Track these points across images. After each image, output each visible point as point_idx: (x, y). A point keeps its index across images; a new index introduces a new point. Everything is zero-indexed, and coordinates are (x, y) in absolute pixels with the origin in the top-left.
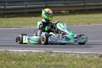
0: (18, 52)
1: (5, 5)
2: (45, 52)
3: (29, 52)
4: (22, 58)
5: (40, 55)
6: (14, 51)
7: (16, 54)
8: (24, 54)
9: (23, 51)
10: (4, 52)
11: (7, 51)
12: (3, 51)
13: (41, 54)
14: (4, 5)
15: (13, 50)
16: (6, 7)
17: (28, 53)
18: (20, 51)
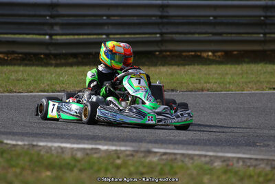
0: (62, 148)
1: (53, 32)
2: (134, 151)
3: (92, 149)
4: (69, 164)
5: (119, 158)
6: (52, 146)
7: (58, 152)
8: (76, 154)
9: (75, 146)
10: (26, 147)
11: (34, 146)
12: (25, 145)
13: (121, 156)
14: (49, 32)
15: (50, 144)
16: (54, 37)
17: (88, 152)
18: (68, 145)
